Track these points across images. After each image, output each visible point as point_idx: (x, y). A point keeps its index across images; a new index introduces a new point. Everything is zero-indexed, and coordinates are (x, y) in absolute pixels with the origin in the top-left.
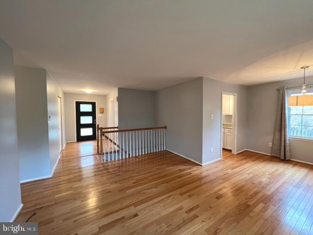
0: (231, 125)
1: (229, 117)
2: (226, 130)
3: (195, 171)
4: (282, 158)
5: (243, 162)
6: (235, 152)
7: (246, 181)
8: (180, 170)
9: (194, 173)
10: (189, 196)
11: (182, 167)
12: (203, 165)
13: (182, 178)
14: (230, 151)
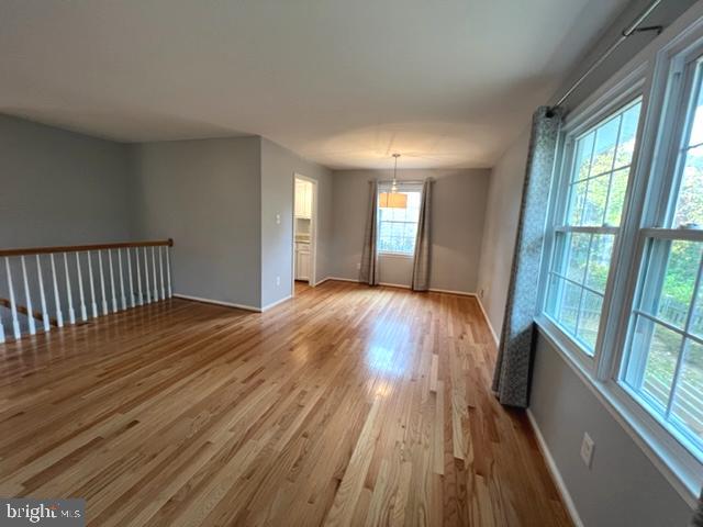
0: (307, 238)
1: (304, 222)
2: (301, 246)
3: (249, 322)
4: (371, 283)
5: (325, 296)
6: (313, 283)
7: (329, 320)
8: (219, 328)
9: (247, 327)
10: (246, 360)
11: (221, 322)
12: (263, 309)
13: (224, 339)
14: (306, 282)
